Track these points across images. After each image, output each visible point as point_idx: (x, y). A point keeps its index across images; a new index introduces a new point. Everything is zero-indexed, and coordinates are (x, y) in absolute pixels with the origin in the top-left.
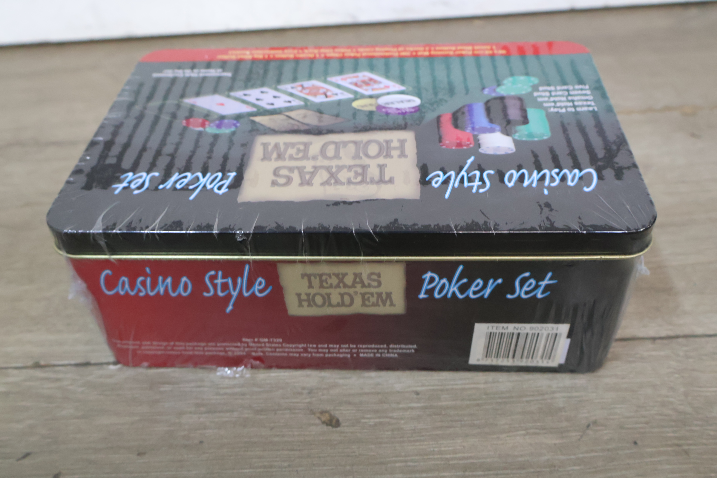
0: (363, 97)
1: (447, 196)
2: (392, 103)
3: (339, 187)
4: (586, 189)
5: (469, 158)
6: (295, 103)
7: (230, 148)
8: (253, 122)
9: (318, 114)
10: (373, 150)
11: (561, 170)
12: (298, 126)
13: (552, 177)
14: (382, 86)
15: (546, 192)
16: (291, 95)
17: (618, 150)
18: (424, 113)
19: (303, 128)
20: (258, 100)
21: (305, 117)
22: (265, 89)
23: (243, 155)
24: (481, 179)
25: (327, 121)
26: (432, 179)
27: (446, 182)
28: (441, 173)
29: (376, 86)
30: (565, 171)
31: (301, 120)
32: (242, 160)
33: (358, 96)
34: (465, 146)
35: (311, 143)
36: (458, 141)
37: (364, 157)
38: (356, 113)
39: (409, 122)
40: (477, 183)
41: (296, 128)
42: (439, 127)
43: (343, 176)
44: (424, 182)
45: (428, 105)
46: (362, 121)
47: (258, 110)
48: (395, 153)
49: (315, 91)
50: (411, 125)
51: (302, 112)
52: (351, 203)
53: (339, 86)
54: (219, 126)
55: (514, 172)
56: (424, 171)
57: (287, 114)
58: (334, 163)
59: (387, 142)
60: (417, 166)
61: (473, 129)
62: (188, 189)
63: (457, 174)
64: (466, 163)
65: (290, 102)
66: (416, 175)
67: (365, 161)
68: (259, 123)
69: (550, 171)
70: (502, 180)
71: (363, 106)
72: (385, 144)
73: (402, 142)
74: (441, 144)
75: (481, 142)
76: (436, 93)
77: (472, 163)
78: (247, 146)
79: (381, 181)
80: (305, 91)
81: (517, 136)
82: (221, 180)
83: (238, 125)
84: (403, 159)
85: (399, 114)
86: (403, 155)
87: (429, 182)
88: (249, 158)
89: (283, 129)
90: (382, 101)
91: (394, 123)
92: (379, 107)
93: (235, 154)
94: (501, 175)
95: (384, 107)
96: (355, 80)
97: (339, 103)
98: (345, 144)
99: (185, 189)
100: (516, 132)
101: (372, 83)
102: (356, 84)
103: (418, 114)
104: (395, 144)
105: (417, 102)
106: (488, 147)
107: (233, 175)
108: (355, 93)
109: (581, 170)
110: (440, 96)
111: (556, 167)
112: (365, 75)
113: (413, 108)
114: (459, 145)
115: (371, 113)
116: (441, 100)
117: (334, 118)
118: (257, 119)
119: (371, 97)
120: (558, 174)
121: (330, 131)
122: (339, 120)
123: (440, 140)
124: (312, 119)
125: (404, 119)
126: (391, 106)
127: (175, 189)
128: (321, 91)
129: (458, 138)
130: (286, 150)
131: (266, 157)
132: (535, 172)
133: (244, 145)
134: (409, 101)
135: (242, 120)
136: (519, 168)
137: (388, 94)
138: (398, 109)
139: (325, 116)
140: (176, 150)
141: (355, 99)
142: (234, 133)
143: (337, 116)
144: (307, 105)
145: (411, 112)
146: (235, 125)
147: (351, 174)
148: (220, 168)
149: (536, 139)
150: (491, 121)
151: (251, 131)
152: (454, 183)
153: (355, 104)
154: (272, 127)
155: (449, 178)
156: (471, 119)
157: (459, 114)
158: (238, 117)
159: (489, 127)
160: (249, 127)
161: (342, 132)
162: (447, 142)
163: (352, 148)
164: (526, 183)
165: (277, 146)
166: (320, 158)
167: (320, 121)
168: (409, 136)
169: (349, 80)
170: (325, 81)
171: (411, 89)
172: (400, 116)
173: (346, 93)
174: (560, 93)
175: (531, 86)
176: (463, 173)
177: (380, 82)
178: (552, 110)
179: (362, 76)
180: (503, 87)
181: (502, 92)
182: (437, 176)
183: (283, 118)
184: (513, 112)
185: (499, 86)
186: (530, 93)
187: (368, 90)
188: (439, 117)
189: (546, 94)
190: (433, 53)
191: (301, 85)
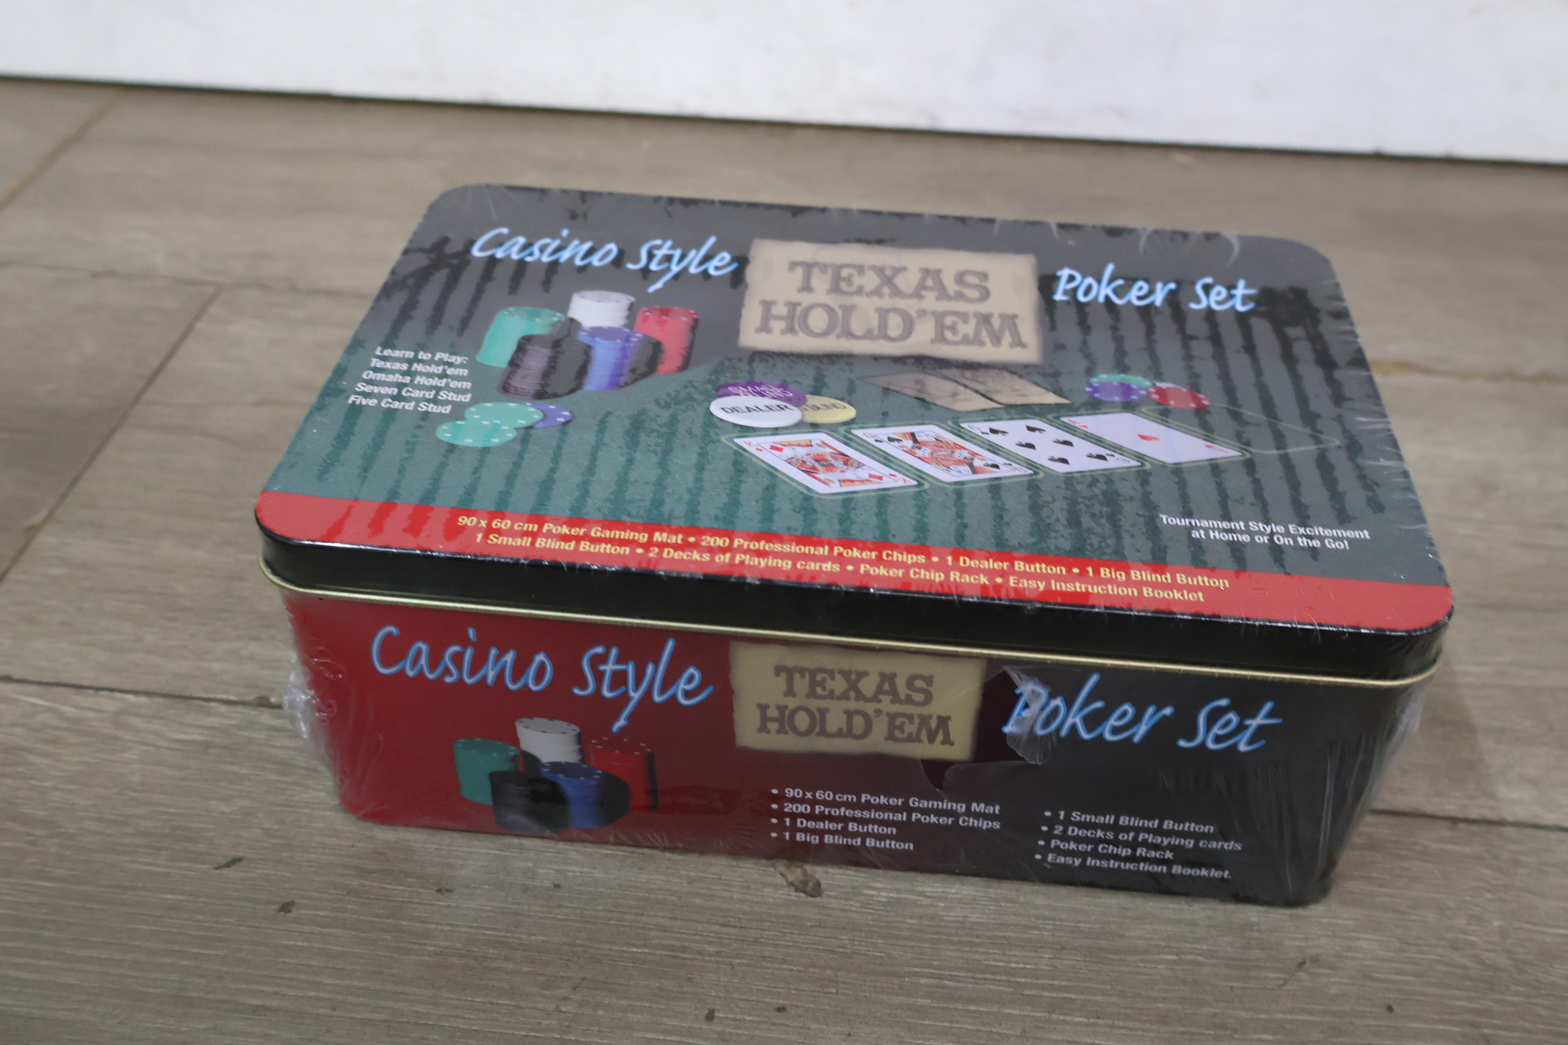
0: (831, 429)
1: (712, 240)
2: (770, 408)
3: (879, 264)
4: (505, 231)
5: (657, 292)
6: (980, 428)
7: (1085, 342)
8: (1058, 392)
9: (926, 397)
10: (818, 320)
11: (522, 259)
12: (964, 377)
13: (543, 251)
14: (788, 452)
15: (565, 233)
16: (994, 449)
17: (406, 278)
18: (709, 382)
19: (954, 372)
20: (1066, 444)
21: (954, 395)
22: (1060, 468)
23: (1053, 328)
24: (651, 256)
25: (906, 382)
26: (729, 264)
27: (707, 258)
28: (712, 272)
29: (801, 452)
30: (516, 257)
31: (961, 388)
32: (1052, 320)
33: (843, 430)
34: (655, 309)
35: (933, 342)
36: (665, 318)
37: (836, 308)
38: (848, 395)
39: (743, 366)
40: (659, 254)
41: (968, 374)
42: (691, 347)
43: (871, 281)
44: (741, 262)
45: (697, 396)
46: (836, 376)
47: (1058, 418)
48: (780, 309)
49: (941, 453)
50: (740, 359)
51: (960, 406)
52: (859, 241)
53: (887, 460)
54: (1127, 389)
55: (596, 264)
56: (737, 278)
57: (993, 405)
58: (887, 302)
59: (791, 330)
60: (747, 286)
61: (627, 339)
62: (1125, 279)
63: (686, 269)
64: (666, 284)
65: (993, 431)
66: (753, 274)
67: (833, 301)
68: (1047, 390)
69: (538, 260)
70: (621, 253)
71: (834, 406)
72: (797, 327)
73: (764, 328)
74: (695, 316)
75: (625, 313)
76: (673, 421)
77: (654, 282)
78: (1053, 347)
79: (808, 267)
80: (965, 454)
81: (557, 317)
82: (1075, 290)
83: (1088, 389)
84: (769, 298)
85: (760, 385)
86: (767, 305)
87: (733, 260)
88: (1041, 322)
89: (993, 372)
90: (792, 415)
91: (774, 366)
92: (798, 402)
93: (1070, 333)
94: (618, 262)
95: (789, 400)
96: (850, 474)
97: (884, 419)
98: (869, 335)
99: (1131, 281)
100: (554, 324)
101: (810, 462)
102: (847, 461)
103: (722, 381)
104: (778, 326)
105: (717, 408)
106: (617, 302)
107: (1059, 296)
108: (848, 441)
109: (493, 255)
110: (665, 414)
111: (527, 263)
112: (825, 485)
113: (729, 394)
114: (665, 312)
115: (817, 392)
116: (667, 406)
117: (892, 387)
118: (1052, 399)
119: (815, 427)
120: (531, 254)
121: (899, 360)
122: (883, 382)
123: (696, 321)
124: (938, 388)
125: (752, 373)
126: (776, 403)
127: (1146, 280)
128: (925, 452)
129: (662, 324)
130: (977, 332)
131: (1010, 320)
132: (562, 259)
133: (1061, 347)
134: (734, 410)
135: (1085, 398)
136: (582, 269)
137: (776, 431)
138: (760, 394)
139: (913, 393)
140: (1186, 347)
141: (846, 423)
142: (1090, 372)
143: (887, 390)
144: (954, 420)
145: (735, 385)
146: (1095, 390)
147: (857, 281)
148: (1087, 309)
149: (529, 308)
150: (588, 350)
151: (1057, 374)
152: (695, 256)
153: (849, 413)
154: (1016, 378)
155: (701, 263)
156: (625, 356)
157: (642, 369)
158: (1094, 406)
159: (597, 339)
160: (1064, 382)
161: (876, 358)
162: (684, 319)
163: (857, 327)
164: (587, 246)
165: (997, 342)
166: (913, 314)
167: (920, 383)
168: (751, 337)
169: (863, 474)
170: (920, 476)
171: (723, 439)
172: (757, 379)
173: (872, 441)
174: (417, 394)
175: (463, 418)
176: (675, 268)
177: (789, 463)
178: (459, 360)
179: (833, 482)
180: (523, 423)
181: (532, 409)
182: (717, 268)
183: (996, 397)
184: (537, 361)
185: (531, 427)
186: (474, 402)
187: (818, 445)
188: (685, 366)
189: (443, 395)
190: (643, 538)
191: (974, 470)
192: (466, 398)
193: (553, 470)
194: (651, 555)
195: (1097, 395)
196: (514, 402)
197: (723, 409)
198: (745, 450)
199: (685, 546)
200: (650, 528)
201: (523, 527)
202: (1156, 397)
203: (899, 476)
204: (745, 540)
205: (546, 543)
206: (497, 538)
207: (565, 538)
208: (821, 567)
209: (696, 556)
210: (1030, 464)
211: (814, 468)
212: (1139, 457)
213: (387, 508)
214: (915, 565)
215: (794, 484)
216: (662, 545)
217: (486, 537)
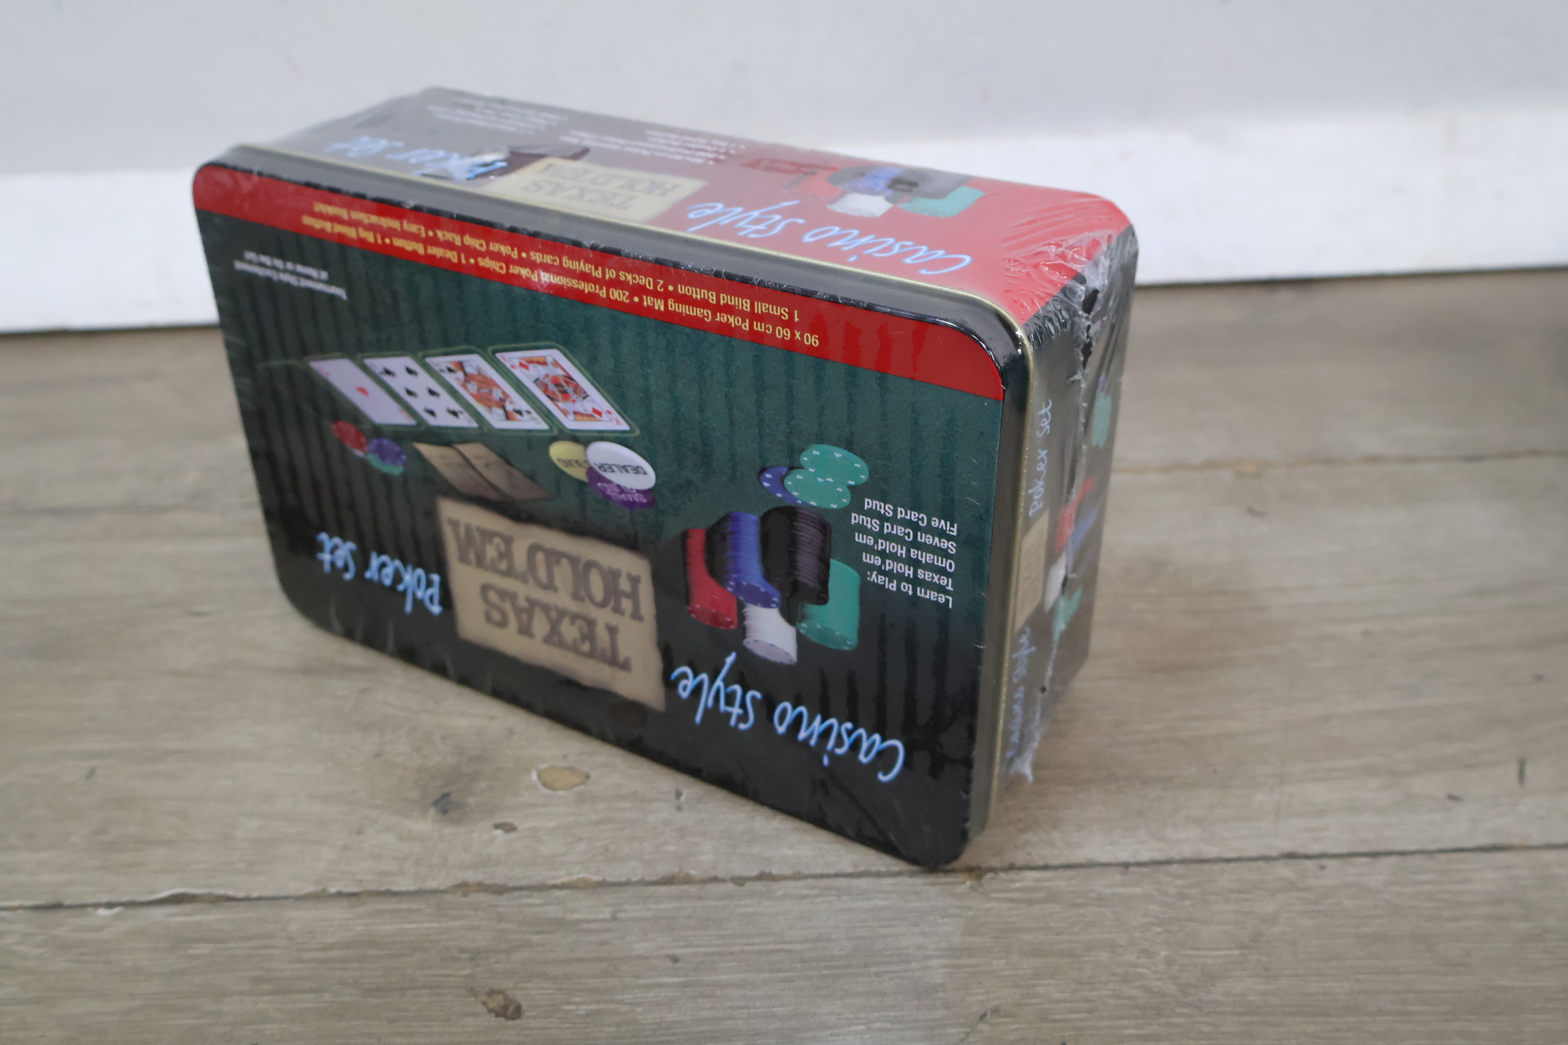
0: (564, 434)
1: (697, 720)
2: (611, 469)
3: (564, 652)
4: (881, 778)
5: (729, 654)
6: (465, 421)
7: (413, 518)
8: (419, 456)
9: (505, 466)
10: (597, 585)
11: (855, 728)
12: (484, 489)
13: (839, 736)
14: (589, 407)
15: (826, 761)
16: (453, 392)
17: (953, 718)
18: (662, 513)
19: (492, 495)
20: (410, 393)
21: (487, 465)
22: (410, 363)
23: (435, 540)
24: (743, 705)
25: (522, 488)
26: (678, 680)
27: (696, 694)
28: (690, 672)
29: (579, 406)
30: (861, 731)
31: (484, 474)
32: (437, 548)
33: (555, 431)
34: (724, 626)
35: (512, 540)
36: (713, 612)
37: (586, 600)
38: (558, 477)
39: (641, 533)
40: (738, 709)
41: (481, 492)
42: (685, 564)
43: (567, 632)
44: (669, 682)
45: (668, 494)
46: (572, 505)
47: (418, 425)
48: (626, 606)
49: (485, 391)
50: (645, 542)
51: (481, 450)
53: (519, 388)
54: (381, 453)
55: (787, 705)
56: (668, 658)
57: (460, 449)
58: (551, 599)
59: (614, 576)
60: (658, 646)
61: (738, 586)
62: (397, 593)
63: (712, 681)
64: (723, 663)
65: (456, 414)
66: (656, 662)
67: (590, 610)
68: (428, 462)
69: (841, 723)
70: (770, 718)
71: (568, 463)
72: (611, 580)
73: (634, 583)
74: (689, 608)
75: (747, 624)
76: (680, 462)
77: (734, 668)
78: (432, 516)
79: (615, 661)
80: (471, 389)
81: (803, 629)
82: (428, 585)
83: (404, 458)
84: (638, 625)
85: (625, 503)
86: (637, 615)
87: (675, 686)
88: (444, 549)
89: (466, 491)
90: (593, 456)
91: (618, 528)
92: (594, 475)
93: (424, 532)
94: (771, 705)
95: (600, 478)
96: (541, 372)
97: (529, 440)
98: (558, 557)
100: (804, 618)
101: (571, 392)
102: (546, 390)
103: (652, 513)
104: (625, 584)
105: (650, 476)
106: (757, 642)
107: (437, 581)
108: (549, 416)
109: (883, 740)
110: (687, 473)
111: (849, 720)
112: (555, 360)
113: (645, 493)
114: (715, 620)
115: (581, 485)
116: (688, 484)
117: (530, 482)
118: (426, 450)
119: (575, 438)
120: (849, 733)
121: (531, 518)
122: (538, 491)
123: (687, 600)
124: (499, 476)
125: (633, 521)
126: (608, 475)
127: (383, 588)
128: (497, 395)
129: (714, 603)
130: (483, 546)
131: (463, 555)
132: (818, 718)
133: (426, 514)
134: (637, 470)
135: (405, 447)
136: (799, 700)
137: (602, 437)
138: (622, 490)
139: (514, 472)
140: (352, 497)
141: (554, 439)
142: (405, 480)
143: (532, 477)
144: (484, 435)
145: (642, 505)
146: (399, 456)
147: (576, 633)
148: (418, 559)
149: (831, 647)
150: (768, 576)
151: (424, 481)
152: (708, 699)
153: (554, 453)
154: (450, 481)
155: (700, 688)
156: (735, 560)
157: (718, 540)
158: (400, 435)
159: (763, 590)
160: (419, 470)
161: (546, 523)
162: (698, 606)
163: (568, 570)
164: (802, 736)
165: (468, 530)
166: (530, 579)
167: (512, 485)
168: (642, 572)
169: (533, 372)
170: (495, 363)
171: (638, 432)
172: (626, 511)
173: (534, 414)
174: (899, 530)
175: (850, 487)
176: (719, 683)
177: (585, 392)
178: (874, 577)
179: (551, 363)
180: (799, 476)
181: (795, 494)
182: (684, 676)
183: (459, 459)
184: (806, 562)
185: (791, 468)
186: (845, 512)
187: (569, 413)
188: (685, 535)
189: (873, 524)
190: (673, 306)
191: (461, 365)
192: (856, 518)
193: (759, 405)
194: (662, 282)
195: (398, 449)
196: (813, 507)
197: (645, 473)
198: (618, 412)
199: (640, 290)
200: (668, 317)
201: (765, 329)
202: (363, 440)
203: (508, 365)
204: (598, 295)
205: (742, 305)
206: (781, 314)
207: (729, 310)
208: (543, 258)
209: (629, 277)
210: (428, 369)
211: (567, 383)
212: (366, 370)
213: (882, 365)
214: (483, 255)
215: (577, 362)
216: (655, 294)
217: (791, 316)
